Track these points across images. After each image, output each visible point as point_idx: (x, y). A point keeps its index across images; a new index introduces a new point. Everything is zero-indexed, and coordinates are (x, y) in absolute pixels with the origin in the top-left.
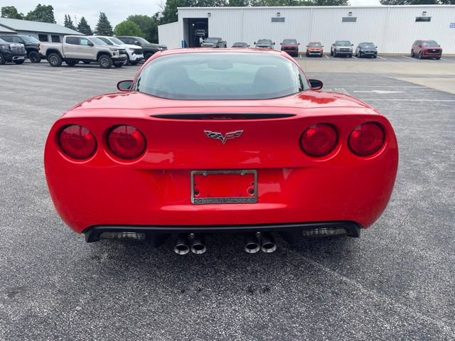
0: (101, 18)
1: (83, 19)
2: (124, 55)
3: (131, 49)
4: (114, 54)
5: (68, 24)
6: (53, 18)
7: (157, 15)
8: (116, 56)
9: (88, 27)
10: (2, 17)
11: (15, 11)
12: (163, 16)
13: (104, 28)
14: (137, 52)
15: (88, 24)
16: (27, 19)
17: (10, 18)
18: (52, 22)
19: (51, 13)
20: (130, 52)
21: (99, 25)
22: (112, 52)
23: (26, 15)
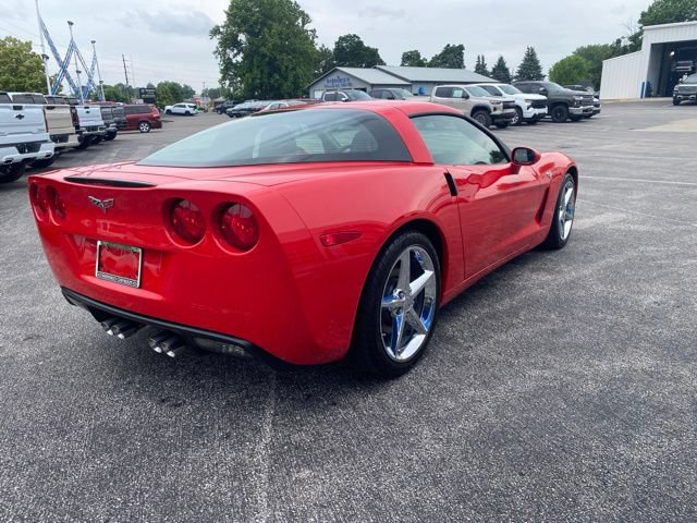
0: (528, 55)
1: (501, 60)
2: (512, 110)
3: (527, 100)
4: (495, 109)
5: (480, 69)
6: (462, 61)
7: (619, 41)
8: (498, 112)
9: (507, 70)
10: (402, 65)
11: (419, 56)
12: (629, 43)
13: (530, 67)
14: (536, 104)
15: (507, 66)
16: (431, 65)
17: (411, 65)
18: (460, 67)
19: (461, 54)
20: (524, 105)
21: (523, 66)
22: (492, 107)
23: (429, 60)
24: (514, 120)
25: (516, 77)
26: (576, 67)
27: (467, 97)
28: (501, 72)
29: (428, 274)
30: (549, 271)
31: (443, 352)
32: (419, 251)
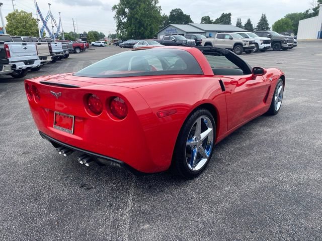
0: (262, 18)
1: (249, 21)
2: (253, 45)
3: (261, 40)
4: (245, 45)
5: (239, 24)
6: (230, 21)
7: (307, 11)
8: (246, 46)
9: (252, 25)
10: (201, 23)
11: (209, 18)
12: (313, 12)
13: (263, 23)
14: (265, 42)
15: (252, 23)
16: (215, 23)
17: (206, 23)
18: (229, 24)
19: (230, 18)
20: (259, 43)
21: (259, 23)
22: (244, 43)
23: (214, 21)
24: (254, 50)
25: (256, 29)
26: (286, 24)
27: (232, 39)
28: (249, 27)
29: (210, 130)
30: (269, 126)
31: (215, 167)
32: (206, 118)
